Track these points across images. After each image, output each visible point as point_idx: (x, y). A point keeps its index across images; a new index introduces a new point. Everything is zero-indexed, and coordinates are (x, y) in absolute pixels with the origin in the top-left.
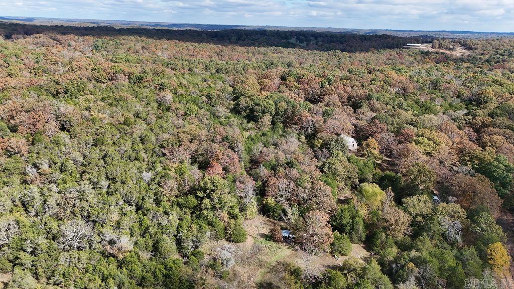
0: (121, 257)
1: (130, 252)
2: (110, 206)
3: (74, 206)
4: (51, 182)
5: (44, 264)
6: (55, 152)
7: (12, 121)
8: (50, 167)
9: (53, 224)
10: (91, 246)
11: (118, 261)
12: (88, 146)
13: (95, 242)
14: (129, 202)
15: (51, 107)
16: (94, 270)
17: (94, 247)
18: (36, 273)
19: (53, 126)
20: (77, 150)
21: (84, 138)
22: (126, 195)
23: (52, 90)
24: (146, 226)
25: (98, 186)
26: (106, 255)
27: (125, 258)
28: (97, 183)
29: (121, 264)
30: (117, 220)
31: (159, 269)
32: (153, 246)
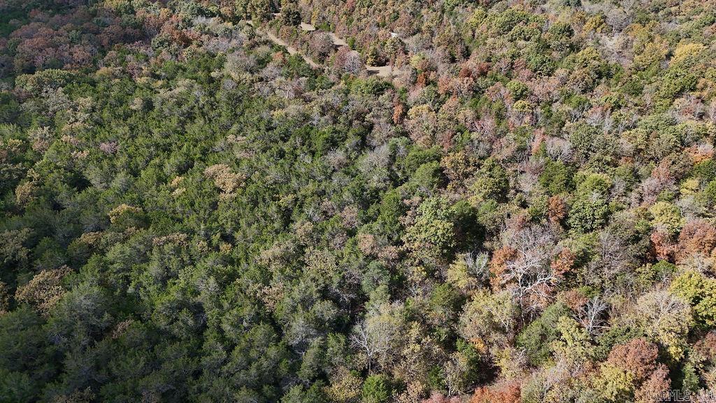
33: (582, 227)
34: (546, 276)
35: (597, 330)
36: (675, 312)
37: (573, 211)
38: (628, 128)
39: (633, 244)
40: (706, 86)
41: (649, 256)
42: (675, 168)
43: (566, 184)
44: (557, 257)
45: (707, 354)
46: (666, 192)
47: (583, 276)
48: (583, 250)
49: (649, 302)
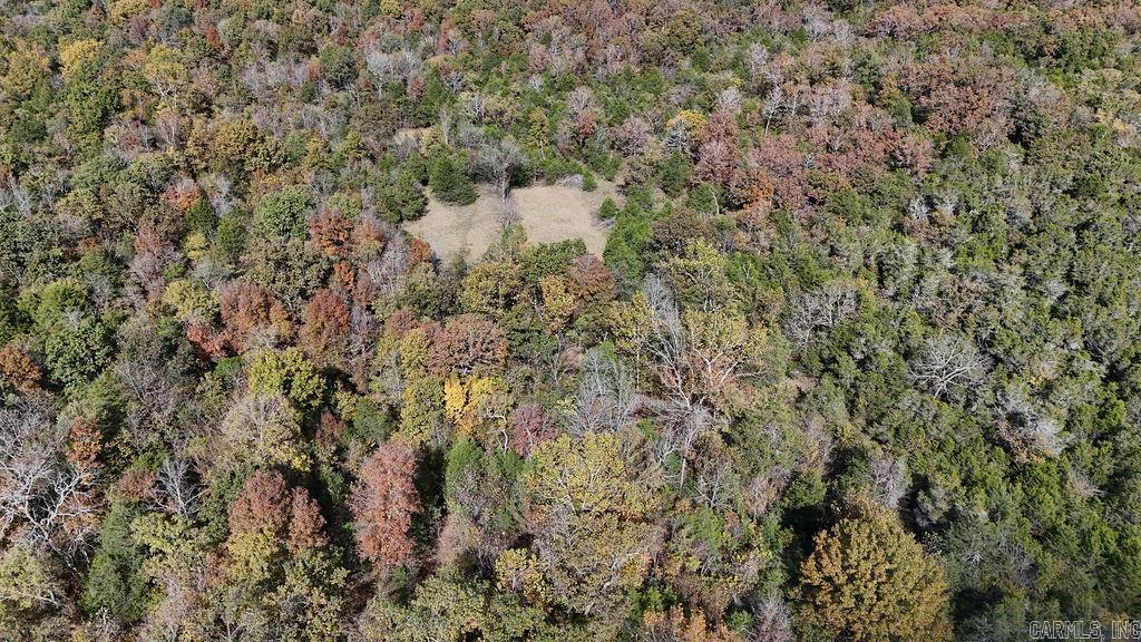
0: (1022, 457)
1: (1049, 459)
2: (1045, 341)
3: (969, 309)
4: (945, 244)
5: (872, 393)
6: (978, 184)
7: (923, 100)
8: (956, 212)
9: (917, 327)
10: (968, 405)
11: (1013, 464)
12: (1056, 190)
13: (980, 401)
14: (1095, 351)
15: (1013, 83)
16: (956, 454)
17: (974, 408)
18: (852, 402)
19: (1000, 125)
20: (1026, 193)
21: (1055, 169)
22: (1097, 332)
23: (1031, 45)
24: (1114, 423)
25: (1039, 287)
26: (990, 437)
27: (1030, 465)
28: (1038, 281)
29: (1015, 473)
30: (1050, 378)
31: (1102, 535)
32: (1110, 477)
33: (82, 373)
34: (69, 481)
35: (195, 504)
36: (273, 414)
37: (50, 357)
38: (59, 195)
39: (171, 358)
40: (134, 99)
41: (201, 364)
42: (163, 228)
43: (12, 321)
44: (69, 441)
45: (334, 440)
46: (171, 267)
47: (128, 444)
48: (105, 407)
49: (237, 422)
